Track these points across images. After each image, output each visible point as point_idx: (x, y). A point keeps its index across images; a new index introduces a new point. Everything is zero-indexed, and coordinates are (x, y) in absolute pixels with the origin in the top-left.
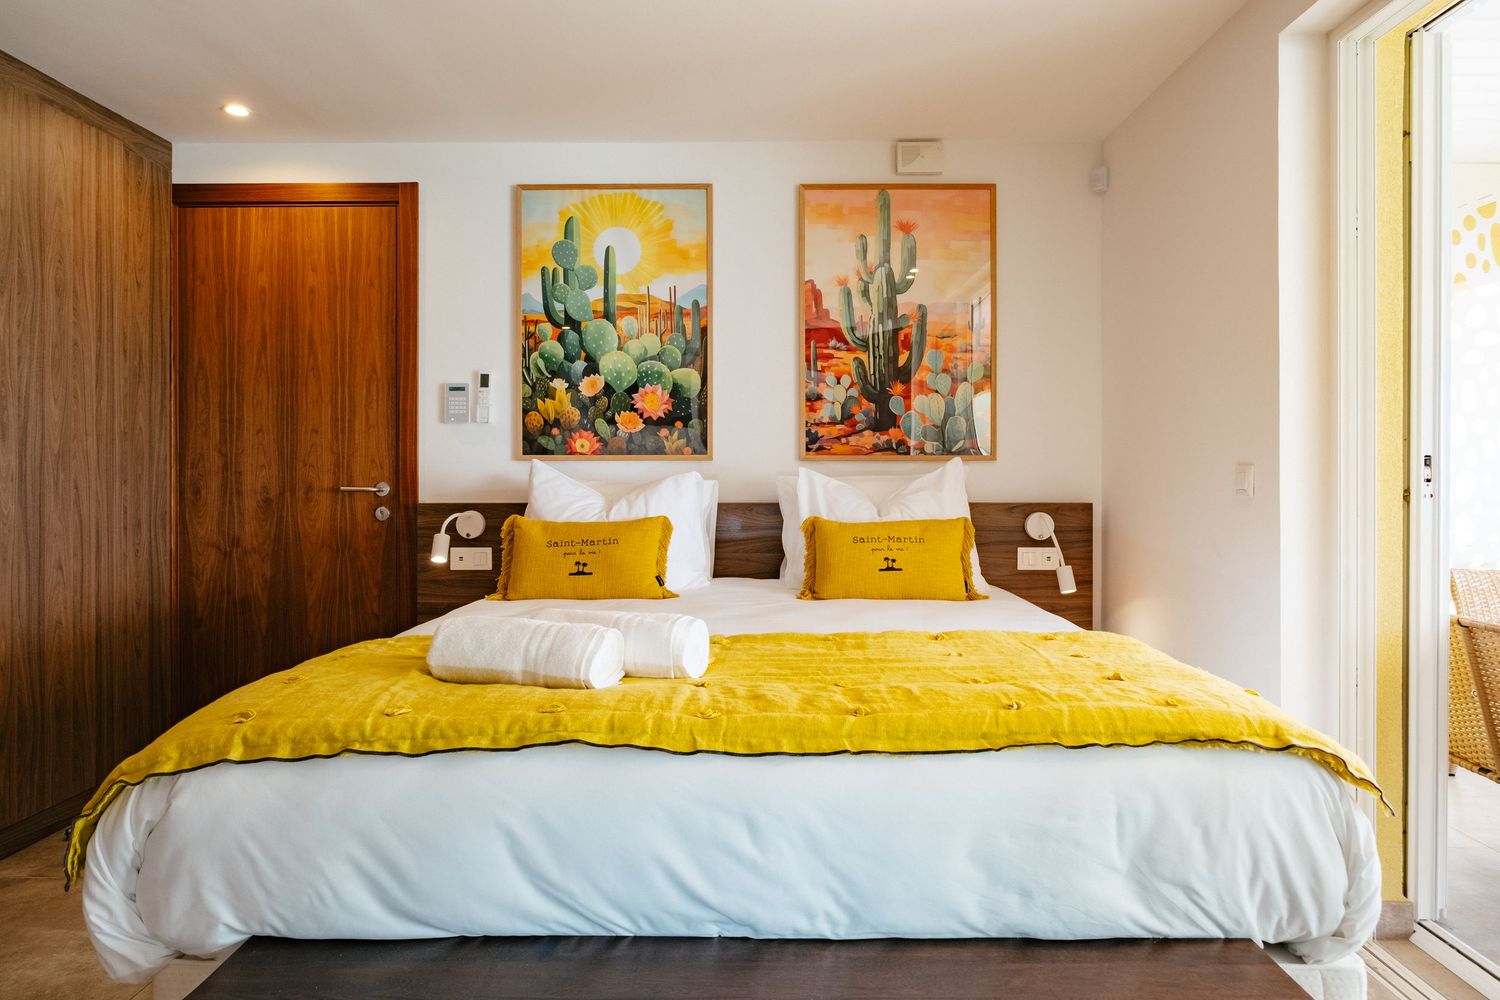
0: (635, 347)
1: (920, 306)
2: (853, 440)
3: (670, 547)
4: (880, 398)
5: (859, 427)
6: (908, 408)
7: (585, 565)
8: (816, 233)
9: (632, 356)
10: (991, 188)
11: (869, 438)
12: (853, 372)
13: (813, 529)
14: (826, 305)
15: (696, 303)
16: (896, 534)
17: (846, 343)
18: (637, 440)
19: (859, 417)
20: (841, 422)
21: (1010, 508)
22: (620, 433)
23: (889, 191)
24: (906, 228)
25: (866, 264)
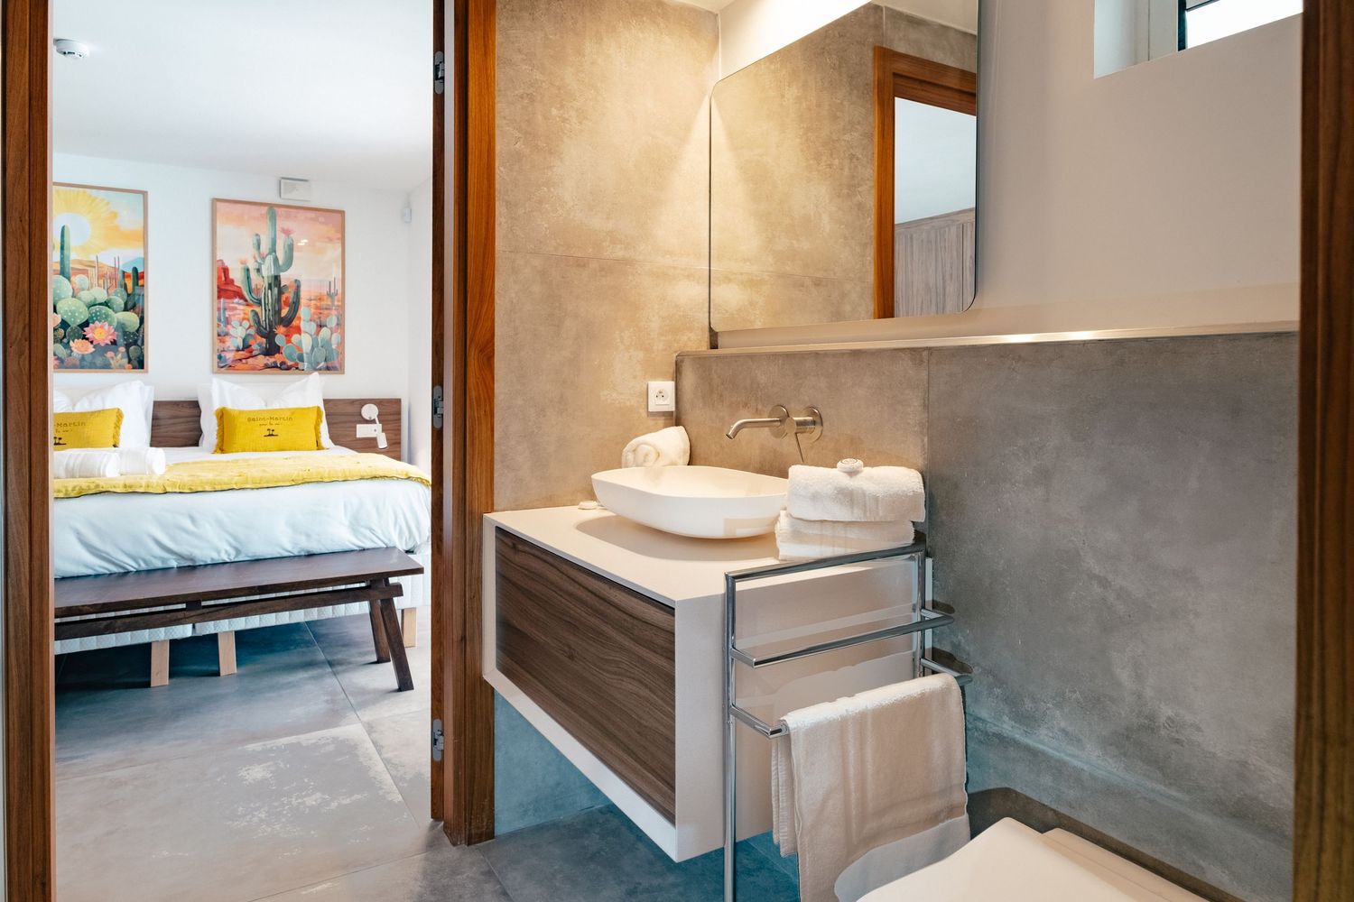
0: (87, 296)
1: (296, 281)
2: (250, 360)
3: (122, 427)
4: (269, 336)
5: (254, 353)
6: (289, 341)
7: (60, 439)
8: (224, 230)
9: (84, 302)
10: (342, 213)
11: (262, 360)
12: (251, 319)
13: (222, 415)
14: (232, 275)
15: (135, 270)
16: (275, 416)
17: (246, 301)
18: (89, 359)
19: (255, 347)
20: (243, 350)
21: (352, 402)
22: (74, 354)
23: (276, 209)
24: (287, 232)
25: (260, 253)
